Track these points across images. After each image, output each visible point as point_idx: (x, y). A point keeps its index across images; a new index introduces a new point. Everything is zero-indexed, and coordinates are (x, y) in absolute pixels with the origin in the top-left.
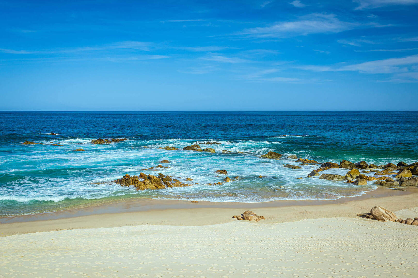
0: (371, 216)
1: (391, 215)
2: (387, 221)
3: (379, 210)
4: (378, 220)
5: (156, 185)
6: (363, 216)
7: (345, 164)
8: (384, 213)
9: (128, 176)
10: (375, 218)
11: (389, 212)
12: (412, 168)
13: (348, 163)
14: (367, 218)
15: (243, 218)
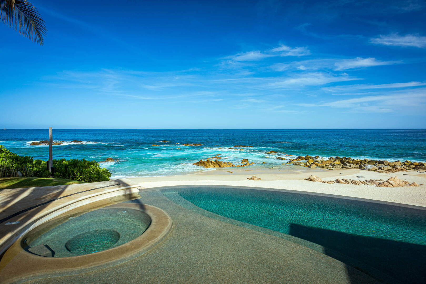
0: (310, 179)
1: (318, 179)
2: (316, 182)
3: (313, 177)
4: (313, 181)
5: (214, 165)
6: (306, 179)
7: (308, 157)
8: (316, 178)
9: (201, 161)
10: (311, 180)
11: (318, 178)
12: (341, 159)
13: (309, 157)
14: (308, 180)
15: (252, 179)
